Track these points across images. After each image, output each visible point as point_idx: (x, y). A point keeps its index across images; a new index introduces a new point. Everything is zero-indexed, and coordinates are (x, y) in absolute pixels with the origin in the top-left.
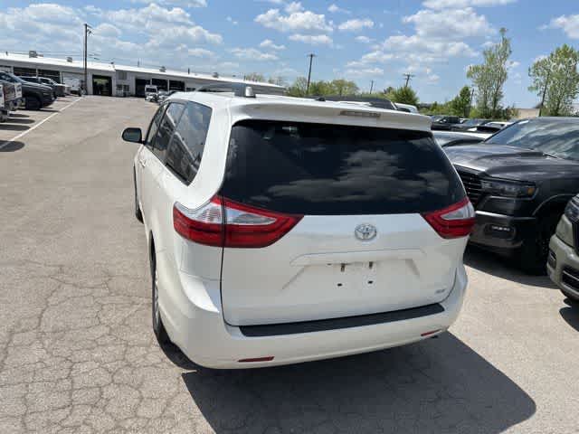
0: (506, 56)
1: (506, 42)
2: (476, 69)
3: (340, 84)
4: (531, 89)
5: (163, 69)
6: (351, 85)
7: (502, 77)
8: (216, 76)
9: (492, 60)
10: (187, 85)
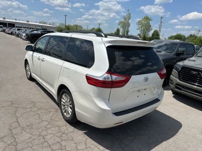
0: (130, 18)
1: (129, 14)
2: (121, 22)
3: (77, 26)
4: (137, 29)
5: (4, 18)
6: (80, 26)
7: (129, 25)
8: (28, 22)
9: (126, 19)
10: (16, 25)
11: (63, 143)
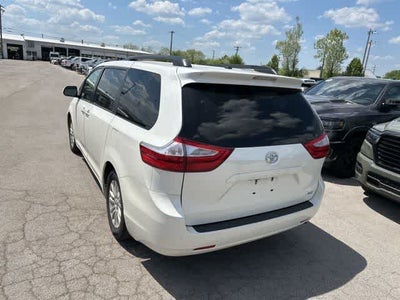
0: (300, 36)
1: (299, 26)
2: (281, 43)
3: (192, 53)
4: (316, 57)
5: (63, 40)
6: (200, 53)
7: (297, 49)
8: (103, 45)
9: (291, 38)
10: (82, 52)
11: (94, 279)
